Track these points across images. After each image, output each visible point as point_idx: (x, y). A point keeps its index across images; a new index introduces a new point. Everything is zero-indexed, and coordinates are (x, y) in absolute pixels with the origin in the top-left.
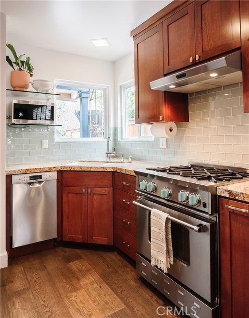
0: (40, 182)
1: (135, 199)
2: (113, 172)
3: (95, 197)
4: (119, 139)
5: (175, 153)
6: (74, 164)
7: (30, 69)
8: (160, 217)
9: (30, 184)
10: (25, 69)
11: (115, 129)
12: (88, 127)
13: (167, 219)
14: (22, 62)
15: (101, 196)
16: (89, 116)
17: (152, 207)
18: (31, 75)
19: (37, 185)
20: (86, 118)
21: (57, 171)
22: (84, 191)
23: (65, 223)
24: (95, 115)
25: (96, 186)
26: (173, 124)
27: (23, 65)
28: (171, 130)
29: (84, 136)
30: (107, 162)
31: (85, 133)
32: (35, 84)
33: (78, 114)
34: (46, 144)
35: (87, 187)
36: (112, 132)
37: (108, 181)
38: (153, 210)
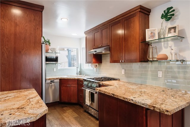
0: (54, 83)
1: (83, 87)
2: (78, 80)
3: (72, 87)
4: (82, 68)
5: (98, 73)
6: (65, 77)
7: (49, 44)
8: (88, 91)
9: (50, 83)
10: (48, 44)
11: (81, 64)
12: (71, 62)
13: (89, 91)
14: (47, 41)
15: (74, 87)
16: (71, 58)
17: (86, 89)
18: (50, 46)
19: (53, 84)
20: (70, 58)
21: (59, 79)
22: (68, 86)
23: (62, 96)
24: (74, 58)
25: (72, 84)
26: (97, 64)
27: (47, 42)
28: (96, 66)
29: (69, 67)
30: (77, 76)
31: (70, 65)
32: (51, 49)
33: (67, 56)
34: (55, 70)
35: (69, 84)
36: (79, 65)
37: (76, 82)
38: (87, 90)
